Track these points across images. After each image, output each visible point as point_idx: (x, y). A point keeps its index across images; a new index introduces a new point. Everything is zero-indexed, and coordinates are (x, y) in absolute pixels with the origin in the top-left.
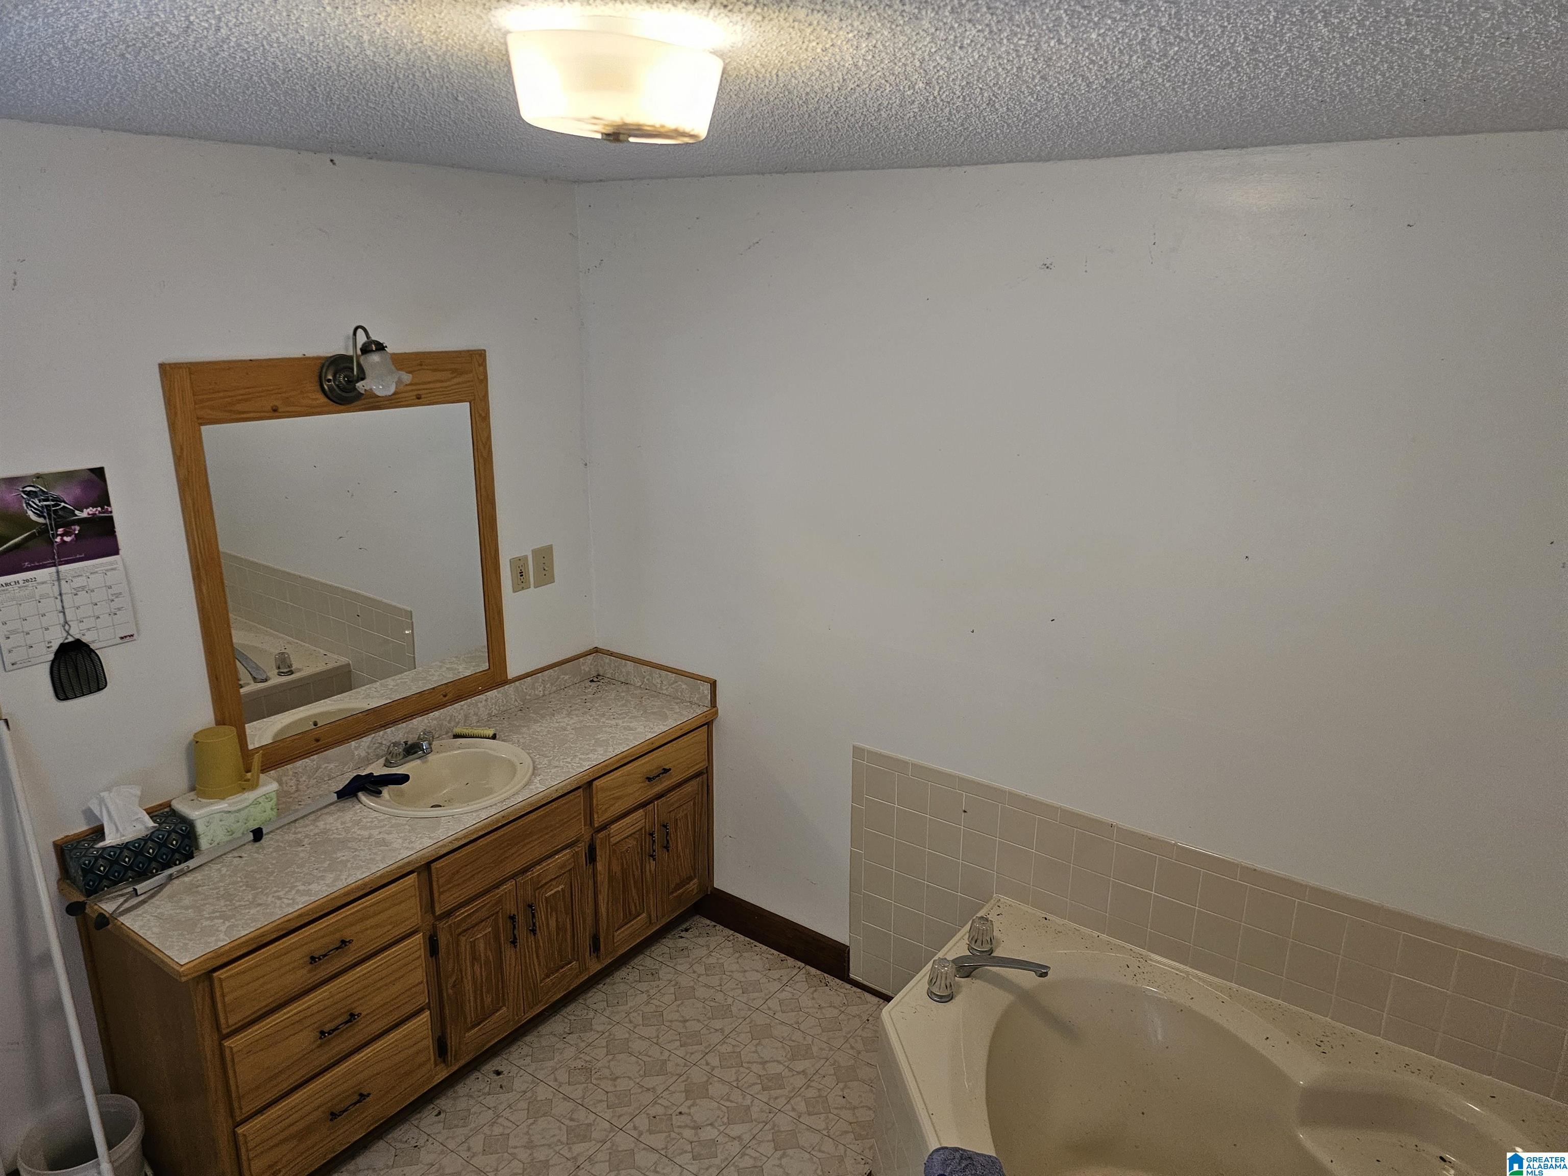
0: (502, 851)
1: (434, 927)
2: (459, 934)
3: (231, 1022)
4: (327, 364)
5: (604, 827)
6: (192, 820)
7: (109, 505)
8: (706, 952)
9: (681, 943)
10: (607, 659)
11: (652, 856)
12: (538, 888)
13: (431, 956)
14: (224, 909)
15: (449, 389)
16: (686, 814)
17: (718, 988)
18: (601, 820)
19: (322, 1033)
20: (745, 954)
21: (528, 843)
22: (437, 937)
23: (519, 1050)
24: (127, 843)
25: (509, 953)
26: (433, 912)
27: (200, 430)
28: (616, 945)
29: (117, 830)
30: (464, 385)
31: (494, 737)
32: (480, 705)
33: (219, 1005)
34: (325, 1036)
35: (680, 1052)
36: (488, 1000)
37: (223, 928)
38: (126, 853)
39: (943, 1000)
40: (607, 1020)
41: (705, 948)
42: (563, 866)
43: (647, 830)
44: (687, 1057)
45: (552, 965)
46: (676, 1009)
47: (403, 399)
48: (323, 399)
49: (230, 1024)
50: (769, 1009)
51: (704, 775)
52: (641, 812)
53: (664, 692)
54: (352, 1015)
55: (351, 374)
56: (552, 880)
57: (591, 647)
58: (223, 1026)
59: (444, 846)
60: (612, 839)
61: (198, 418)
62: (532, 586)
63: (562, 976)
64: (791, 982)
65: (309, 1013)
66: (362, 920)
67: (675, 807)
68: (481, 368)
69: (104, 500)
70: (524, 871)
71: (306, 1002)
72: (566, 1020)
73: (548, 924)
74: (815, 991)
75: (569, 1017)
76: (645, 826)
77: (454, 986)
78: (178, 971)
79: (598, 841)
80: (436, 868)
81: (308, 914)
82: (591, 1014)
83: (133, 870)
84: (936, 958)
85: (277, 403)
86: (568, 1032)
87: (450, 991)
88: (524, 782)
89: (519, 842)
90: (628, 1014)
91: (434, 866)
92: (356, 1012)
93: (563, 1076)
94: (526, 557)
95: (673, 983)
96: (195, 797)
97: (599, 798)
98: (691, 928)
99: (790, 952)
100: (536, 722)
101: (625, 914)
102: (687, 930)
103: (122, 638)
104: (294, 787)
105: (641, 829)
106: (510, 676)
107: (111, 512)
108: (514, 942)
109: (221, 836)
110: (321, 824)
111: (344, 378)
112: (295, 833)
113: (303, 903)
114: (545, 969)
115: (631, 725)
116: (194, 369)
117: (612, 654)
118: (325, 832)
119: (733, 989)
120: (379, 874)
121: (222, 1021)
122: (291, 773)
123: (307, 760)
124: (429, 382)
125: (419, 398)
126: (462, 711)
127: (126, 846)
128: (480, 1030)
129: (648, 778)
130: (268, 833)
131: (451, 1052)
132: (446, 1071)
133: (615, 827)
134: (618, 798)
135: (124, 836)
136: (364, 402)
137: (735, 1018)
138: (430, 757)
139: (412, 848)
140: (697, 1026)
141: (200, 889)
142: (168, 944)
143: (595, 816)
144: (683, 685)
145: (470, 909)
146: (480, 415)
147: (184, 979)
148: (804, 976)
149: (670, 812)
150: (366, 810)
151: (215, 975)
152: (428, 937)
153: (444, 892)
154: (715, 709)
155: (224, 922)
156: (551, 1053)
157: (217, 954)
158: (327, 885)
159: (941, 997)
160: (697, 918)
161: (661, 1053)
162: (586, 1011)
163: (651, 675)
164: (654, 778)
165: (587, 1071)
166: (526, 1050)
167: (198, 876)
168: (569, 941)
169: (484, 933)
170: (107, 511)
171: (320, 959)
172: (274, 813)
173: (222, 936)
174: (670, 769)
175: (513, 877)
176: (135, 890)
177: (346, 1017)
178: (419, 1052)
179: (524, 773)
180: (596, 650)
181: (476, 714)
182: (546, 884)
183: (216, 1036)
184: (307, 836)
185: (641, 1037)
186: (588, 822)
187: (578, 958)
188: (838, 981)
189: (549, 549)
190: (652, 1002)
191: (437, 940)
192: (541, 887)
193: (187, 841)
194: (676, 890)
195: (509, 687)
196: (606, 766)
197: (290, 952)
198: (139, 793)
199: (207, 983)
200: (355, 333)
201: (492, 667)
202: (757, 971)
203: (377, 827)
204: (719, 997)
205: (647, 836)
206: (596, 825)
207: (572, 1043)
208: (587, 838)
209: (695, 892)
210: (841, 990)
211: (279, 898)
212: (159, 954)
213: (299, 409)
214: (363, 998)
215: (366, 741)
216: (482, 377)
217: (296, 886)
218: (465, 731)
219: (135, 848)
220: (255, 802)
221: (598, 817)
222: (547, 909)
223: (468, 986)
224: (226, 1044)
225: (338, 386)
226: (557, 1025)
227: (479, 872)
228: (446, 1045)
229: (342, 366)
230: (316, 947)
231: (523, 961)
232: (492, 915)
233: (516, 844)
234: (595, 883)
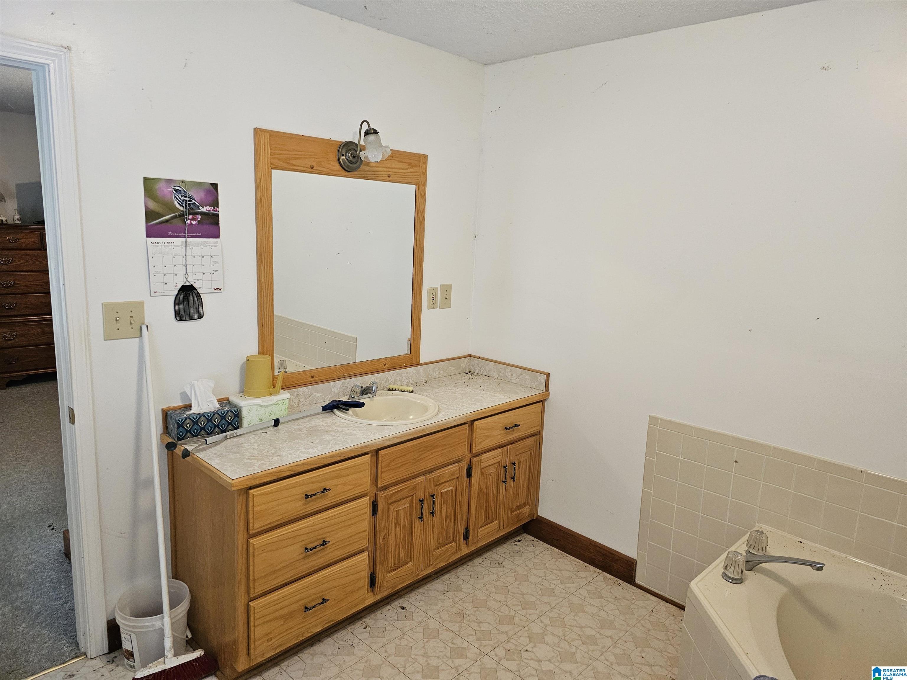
0: (419, 454)
1: (376, 495)
2: (390, 504)
3: (256, 526)
4: (343, 145)
5: (478, 455)
6: (241, 407)
7: (218, 207)
8: (533, 556)
9: (517, 548)
10: (476, 361)
11: (504, 482)
12: (437, 486)
13: (373, 515)
14: (257, 455)
15: (405, 174)
16: (526, 460)
17: (544, 578)
18: (478, 448)
19: (306, 549)
20: (559, 560)
21: (435, 452)
22: (377, 502)
23: (416, 597)
24: (204, 413)
25: (417, 525)
26: (377, 486)
27: (271, 171)
28: (479, 538)
29: (199, 405)
30: (414, 174)
31: (412, 392)
32: (403, 375)
33: (251, 513)
34: (308, 551)
35: (523, 612)
36: (402, 554)
37: (257, 465)
38: (202, 418)
39: (734, 582)
40: (472, 587)
41: (532, 553)
42: (452, 474)
43: (503, 465)
44: (528, 616)
45: (441, 541)
46: (517, 586)
47: (380, 176)
48: (338, 167)
49: (255, 528)
50: (581, 595)
51: (538, 434)
52: (500, 450)
53: (513, 381)
54: (324, 541)
55: (355, 153)
56: (446, 482)
57: (467, 354)
58: (251, 528)
59: (388, 440)
60: (482, 464)
61: (271, 164)
62: (438, 307)
63: (446, 550)
64: (594, 580)
65: (300, 532)
66: (336, 477)
67: (519, 452)
68: (425, 166)
69: (215, 203)
70: (430, 471)
71: (299, 525)
72: (445, 583)
73: (441, 512)
74: (612, 588)
75: (447, 582)
76: (502, 460)
77: (384, 539)
78: (231, 483)
79: (474, 463)
80: (382, 455)
81: (307, 465)
82: (461, 582)
83: (205, 430)
84: (730, 550)
85: (314, 164)
86: (447, 590)
87: (381, 542)
88: (433, 414)
89: (430, 450)
90: (485, 585)
91: (381, 452)
92: (326, 540)
93: (445, 616)
94: (437, 288)
95: (513, 571)
96: (243, 396)
97: (477, 433)
98: (522, 540)
99: (592, 562)
100: (436, 388)
101: (486, 517)
102: (519, 541)
103: (215, 289)
104: (296, 404)
105: (499, 462)
106: (421, 362)
107: (218, 211)
108: (421, 518)
109: (255, 421)
110: (313, 423)
111: (351, 156)
112: (298, 425)
113: (304, 457)
114: (436, 543)
115: (495, 394)
116: (273, 135)
117: (480, 358)
118: (316, 426)
119: (553, 580)
120: (350, 448)
121: (251, 525)
122: (295, 394)
123: (305, 388)
124: (396, 168)
125: (389, 177)
126: (393, 377)
127: (203, 415)
128: (395, 574)
129: (506, 428)
130: (283, 423)
131: (378, 584)
132: (372, 599)
133: (484, 456)
134: (488, 437)
135: (201, 409)
136: (360, 173)
137: (557, 597)
138: (375, 398)
139: (369, 438)
140: (533, 599)
141: (242, 445)
142: (224, 468)
143: (474, 445)
144: (527, 376)
145: (398, 488)
146: (421, 194)
147: (233, 489)
148: (603, 578)
149: (516, 455)
150: (339, 418)
151: (251, 491)
152: (372, 501)
153: (384, 472)
154: (547, 392)
155: (258, 462)
156: (436, 601)
157: (254, 477)
158: (319, 450)
159: (733, 579)
160: (525, 535)
161: (509, 611)
162: (457, 580)
163: (505, 370)
164: (510, 428)
165: (462, 615)
166: (420, 597)
167: (242, 439)
168: (452, 526)
169: (404, 507)
170: (216, 211)
171: (311, 497)
172: (286, 413)
173: (256, 468)
174: (519, 425)
175: (424, 473)
176: (206, 440)
177: (321, 542)
178: (359, 580)
179: (432, 411)
180: (470, 356)
181: (400, 381)
182: (443, 483)
183: (246, 536)
184: (304, 427)
185: (495, 600)
186: (469, 449)
187: (456, 541)
188: (627, 584)
189: (450, 286)
190: (500, 579)
191: (377, 504)
192: (439, 484)
193: (236, 419)
194: (516, 510)
195: (421, 368)
196: (483, 412)
197: (295, 487)
198: (213, 386)
199: (245, 496)
200: (361, 125)
201: (412, 353)
202: (569, 571)
203: (346, 427)
204: (546, 583)
205: (502, 468)
206: (474, 452)
207: (450, 597)
208: (467, 459)
209: (527, 514)
210: (630, 590)
211: (290, 454)
212: (218, 473)
213: (324, 170)
214: (330, 532)
215: (339, 383)
216: (424, 171)
217: (300, 449)
218: (394, 387)
219: (209, 417)
220: (276, 404)
221: (475, 446)
222: (441, 501)
223: (392, 541)
224: (251, 541)
225: (347, 160)
226: (437, 585)
227: (407, 463)
228: (375, 579)
229: (351, 147)
230: (310, 489)
231: (425, 533)
232: (410, 496)
233: (428, 451)
234: (470, 491)
